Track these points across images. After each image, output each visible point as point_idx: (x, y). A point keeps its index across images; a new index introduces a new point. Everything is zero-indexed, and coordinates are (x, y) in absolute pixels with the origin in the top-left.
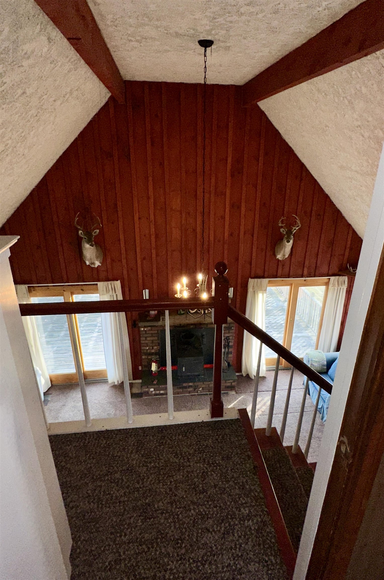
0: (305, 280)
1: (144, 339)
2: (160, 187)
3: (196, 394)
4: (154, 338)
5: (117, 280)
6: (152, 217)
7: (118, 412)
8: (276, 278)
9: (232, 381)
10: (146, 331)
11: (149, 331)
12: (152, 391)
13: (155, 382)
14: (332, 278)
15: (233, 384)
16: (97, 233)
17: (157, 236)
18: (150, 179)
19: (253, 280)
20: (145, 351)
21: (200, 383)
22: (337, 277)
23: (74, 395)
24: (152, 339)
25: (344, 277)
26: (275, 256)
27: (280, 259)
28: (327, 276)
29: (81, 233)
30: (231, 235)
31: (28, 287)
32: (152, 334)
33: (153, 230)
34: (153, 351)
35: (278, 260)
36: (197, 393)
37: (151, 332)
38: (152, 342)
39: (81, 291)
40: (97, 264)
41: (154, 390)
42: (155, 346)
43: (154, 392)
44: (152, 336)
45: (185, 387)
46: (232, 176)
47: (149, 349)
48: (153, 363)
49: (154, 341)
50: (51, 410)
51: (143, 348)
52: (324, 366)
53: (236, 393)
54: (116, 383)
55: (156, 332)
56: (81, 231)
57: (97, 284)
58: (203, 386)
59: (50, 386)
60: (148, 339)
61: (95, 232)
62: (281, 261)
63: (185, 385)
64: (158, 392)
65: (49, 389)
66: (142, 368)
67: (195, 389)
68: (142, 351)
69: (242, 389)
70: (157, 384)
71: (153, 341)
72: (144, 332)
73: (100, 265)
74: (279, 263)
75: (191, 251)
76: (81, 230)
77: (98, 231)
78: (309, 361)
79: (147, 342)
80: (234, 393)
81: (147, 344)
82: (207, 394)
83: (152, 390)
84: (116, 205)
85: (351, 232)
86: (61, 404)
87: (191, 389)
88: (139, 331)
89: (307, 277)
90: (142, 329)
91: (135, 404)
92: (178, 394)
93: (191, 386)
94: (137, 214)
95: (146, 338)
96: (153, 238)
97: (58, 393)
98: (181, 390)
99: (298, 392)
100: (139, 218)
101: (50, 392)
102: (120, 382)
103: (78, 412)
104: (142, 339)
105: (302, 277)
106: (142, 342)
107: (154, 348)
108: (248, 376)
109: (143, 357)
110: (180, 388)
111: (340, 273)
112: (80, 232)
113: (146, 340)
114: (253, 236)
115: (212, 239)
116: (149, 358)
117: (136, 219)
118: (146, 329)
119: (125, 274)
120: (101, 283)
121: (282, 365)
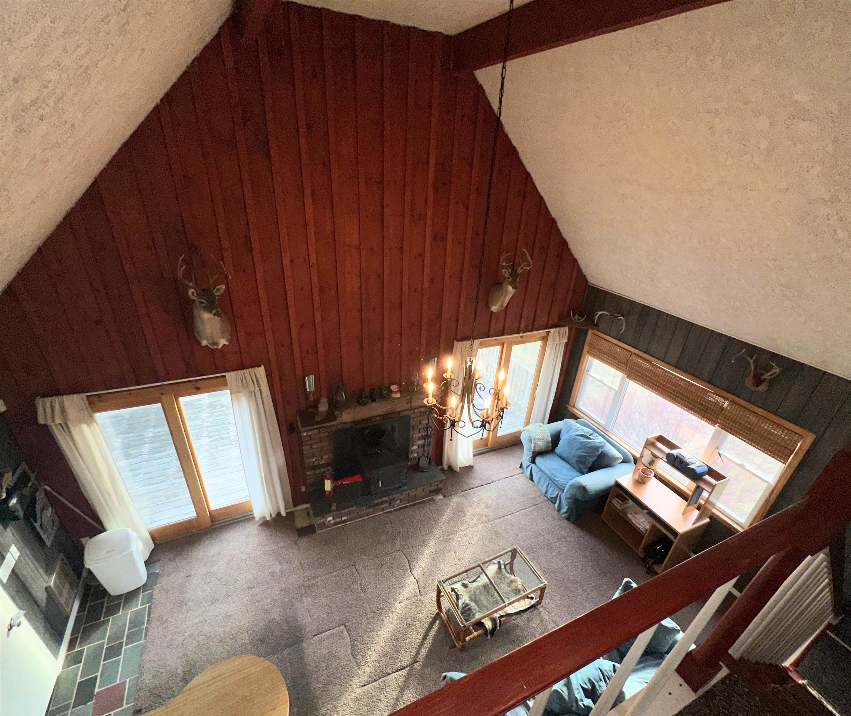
0: (521, 337)
1: (308, 447)
2: (324, 207)
3: (393, 509)
4: (323, 444)
5: (259, 366)
6: (313, 257)
7: (285, 565)
8: (488, 337)
9: (438, 483)
10: (310, 436)
11: (315, 435)
12: (330, 521)
13: (333, 508)
14: (552, 331)
15: (440, 486)
16: (222, 291)
17: (321, 289)
18: (308, 192)
19: (460, 343)
20: (311, 464)
21: (397, 495)
22: (558, 329)
23: (202, 554)
24: (320, 445)
25: (565, 328)
26: (488, 307)
27: (494, 311)
28: (546, 329)
29: (193, 293)
30: (432, 281)
31: (87, 396)
32: (320, 438)
33: (315, 279)
34: (322, 462)
35: (492, 312)
36: (394, 507)
37: (319, 436)
38: (321, 450)
39: (195, 390)
40: (223, 342)
41: (333, 518)
42: (325, 454)
43: (333, 522)
44: (321, 441)
45: (377, 505)
46: (436, 190)
47: (315, 461)
48: (326, 481)
49: (325, 449)
50: (167, 591)
51: (306, 461)
52: (549, 443)
53: (445, 496)
54: (268, 518)
55: (327, 434)
56: (193, 290)
57: (225, 376)
58: (402, 497)
59: (153, 546)
60: (314, 446)
61: (218, 290)
62: (495, 313)
63: (376, 502)
64: (339, 520)
65: (152, 553)
66: (306, 488)
67: (390, 504)
68: (306, 466)
69: (449, 488)
70: (337, 510)
71: (322, 447)
72: (308, 438)
73: (227, 343)
74: (493, 316)
75: (374, 310)
76: (192, 288)
77: (224, 287)
78: (531, 440)
79: (312, 451)
80: (440, 497)
81: (313, 453)
82: (407, 507)
83: (331, 518)
84: (248, 239)
85: (575, 270)
86: (183, 575)
87: (386, 505)
88: (300, 437)
89: (525, 332)
90: (305, 434)
91: (309, 545)
92: (367, 515)
93: (386, 501)
94: (288, 254)
95: (311, 445)
96: (316, 291)
97: (171, 556)
98: (372, 510)
99: (518, 479)
100: (291, 261)
101: (155, 558)
102: (273, 516)
103: (218, 582)
104: (305, 448)
105: (518, 333)
106: (305, 452)
107: (324, 457)
108: (450, 468)
109: (308, 473)
110: (370, 507)
111: (560, 323)
112: (191, 291)
113: (311, 448)
114: (461, 280)
115: (405, 288)
116: (316, 472)
117: (286, 262)
118: (310, 433)
119: (272, 354)
120: (233, 374)
121: (487, 445)
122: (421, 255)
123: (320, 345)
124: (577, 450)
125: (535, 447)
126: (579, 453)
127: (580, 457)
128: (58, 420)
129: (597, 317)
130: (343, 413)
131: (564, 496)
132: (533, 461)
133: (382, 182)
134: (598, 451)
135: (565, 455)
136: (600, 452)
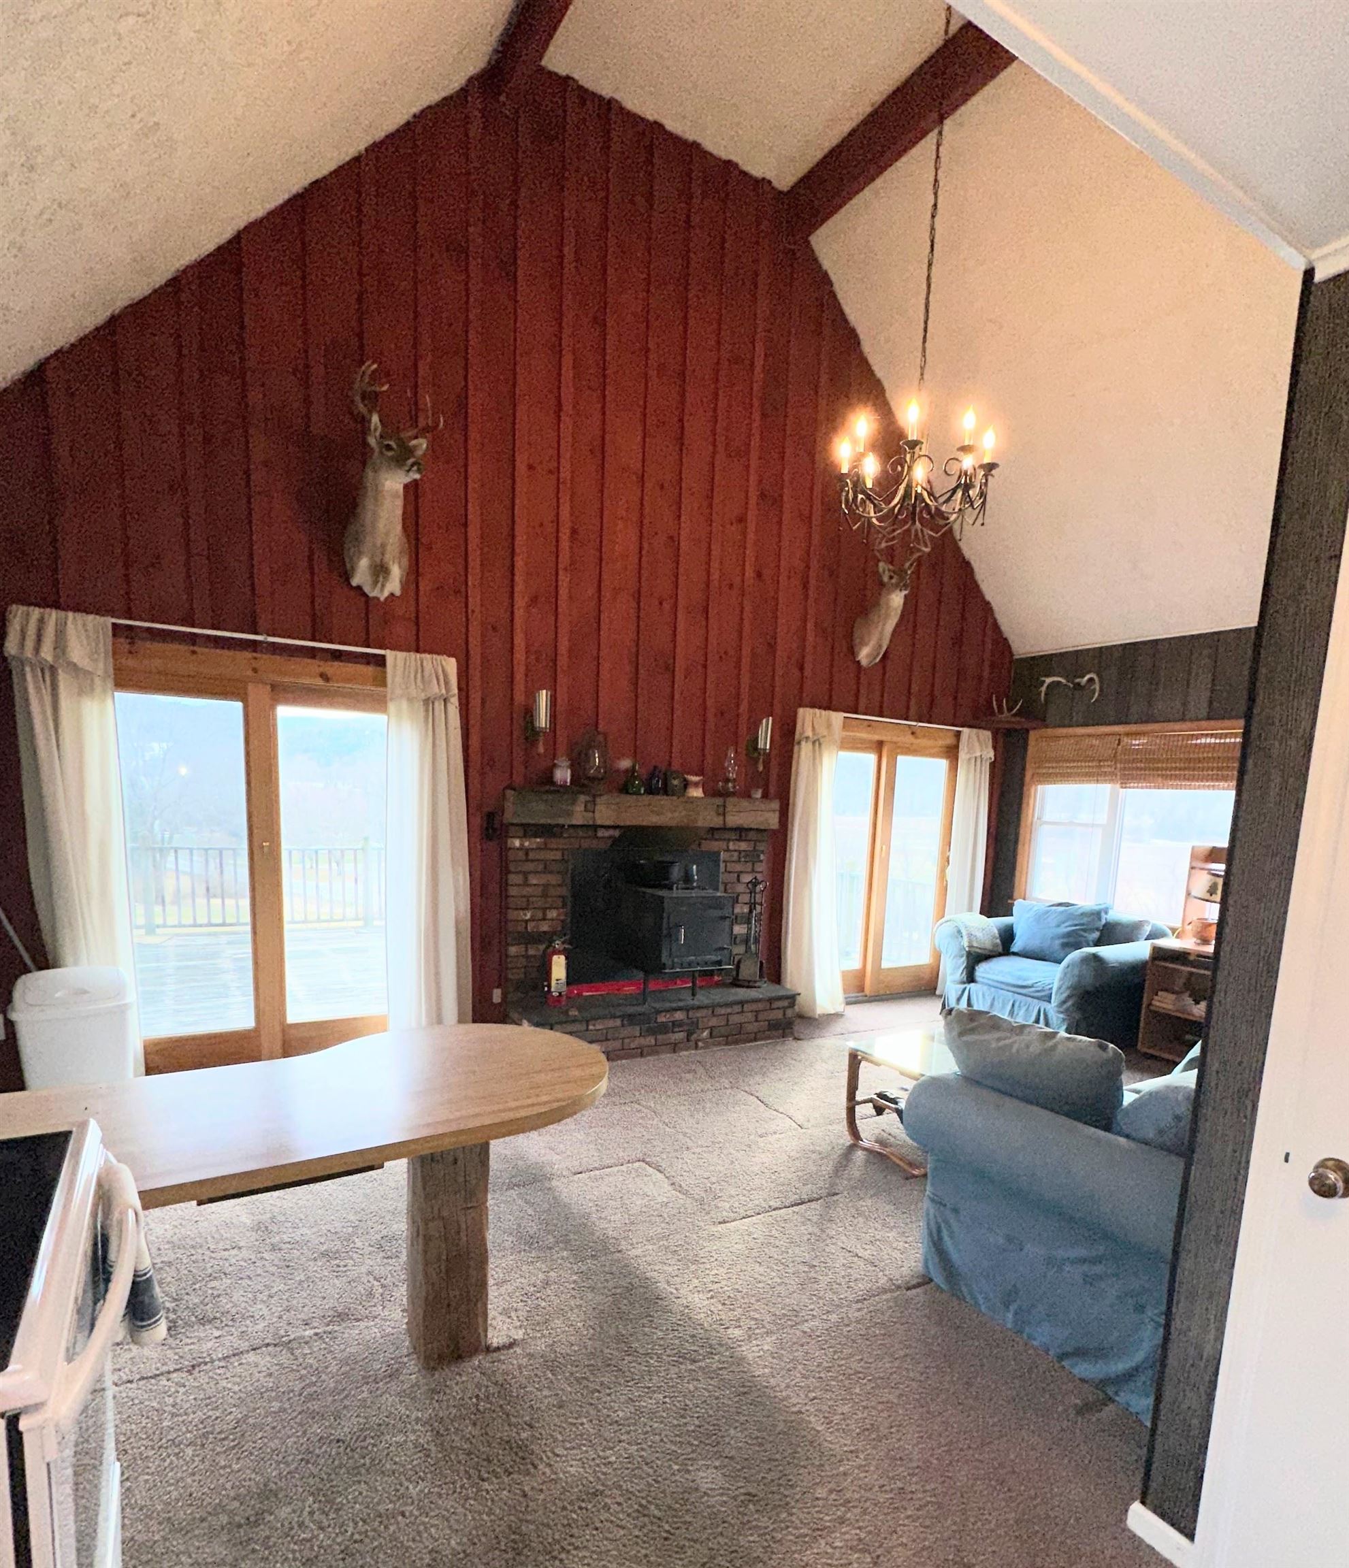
0: (913, 732)
1: (519, 879)
2: (590, 388)
4: (550, 880)
5: (448, 655)
6: (565, 468)
10: (527, 851)
11: (539, 849)
13: (573, 1013)
14: (966, 731)
15: (789, 1013)
17: (575, 535)
18: (568, 354)
19: (807, 710)
20: (520, 928)
21: (705, 1012)
22: (974, 731)
24: (544, 880)
25: (986, 732)
27: (864, 662)
28: (954, 724)
29: (375, 431)
30: (759, 574)
31: (114, 625)
32: (545, 862)
33: (565, 513)
37: (542, 855)
38: (545, 895)
40: (390, 587)
42: (553, 906)
44: (546, 870)
45: (664, 1028)
47: (532, 920)
48: (555, 958)
49: (552, 892)
51: (512, 915)
52: (996, 939)
55: (558, 855)
56: (376, 425)
57: (384, 658)
58: (714, 1022)
60: (533, 880)
62: (864, 667)
63: (662, 1019)
66: (503, 995)
67: (689, 1036)
68: (511, 927)
69: (807, 1032)
71: (546, 887)
72: (521, 855)
73: (397, 593)
75: (661, 603)
77: (426, 443)
79: (527, 891)
81: (527, 897)
85: (990, 623)
88: (504, 850)
90: (517, 843)
93: (681, 1024)
94: (525, 453)
95: (526, 874)
98: (652, 1041)
100: (530, 467)
104: (514, 879)
106: (513, 891)
107: (550, 916)
109: (513, 950)
110: (649, 1032)
112: (373, 426)
113: (525, 882)
114: (805, 586)
115: (715, 576)
116: (531, 952)
117: (521, 467)
118: (527, 844)
119: (474, 642)
120: (401, 655)
121: (863, 990)
122: (741, 520)
123: (563, 647)
124: (1058, 926)
125: (970, 942)
126: (1064, 929)
127: (1069, 935)
128: (47, 654)
129: (1043, 689)
130: (598, 800)
131: (1052, 1008)
132: (971, 978)
133: (682, 375)
134: (1100, 919)
135: (1035, 944)
136: (1103, 922)
